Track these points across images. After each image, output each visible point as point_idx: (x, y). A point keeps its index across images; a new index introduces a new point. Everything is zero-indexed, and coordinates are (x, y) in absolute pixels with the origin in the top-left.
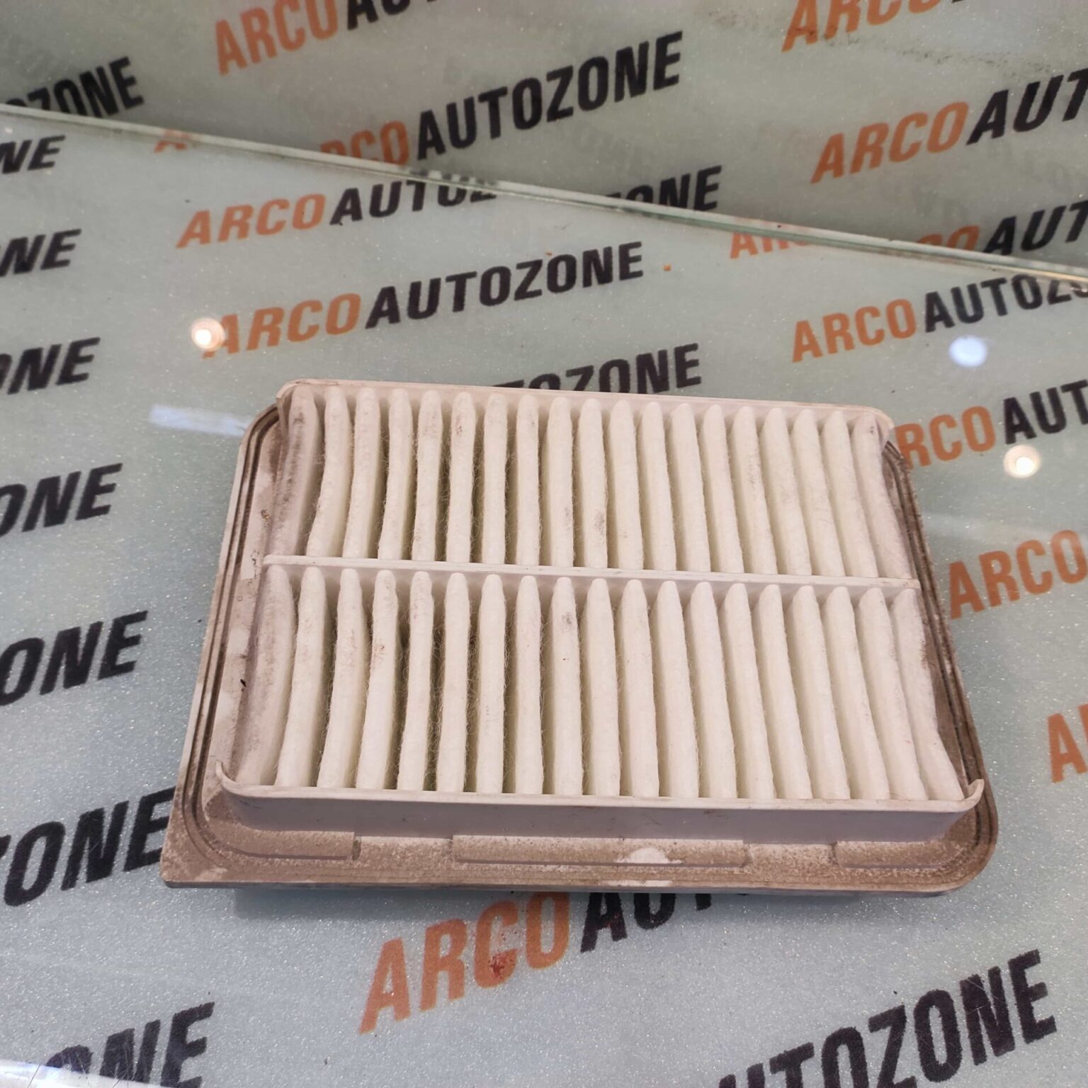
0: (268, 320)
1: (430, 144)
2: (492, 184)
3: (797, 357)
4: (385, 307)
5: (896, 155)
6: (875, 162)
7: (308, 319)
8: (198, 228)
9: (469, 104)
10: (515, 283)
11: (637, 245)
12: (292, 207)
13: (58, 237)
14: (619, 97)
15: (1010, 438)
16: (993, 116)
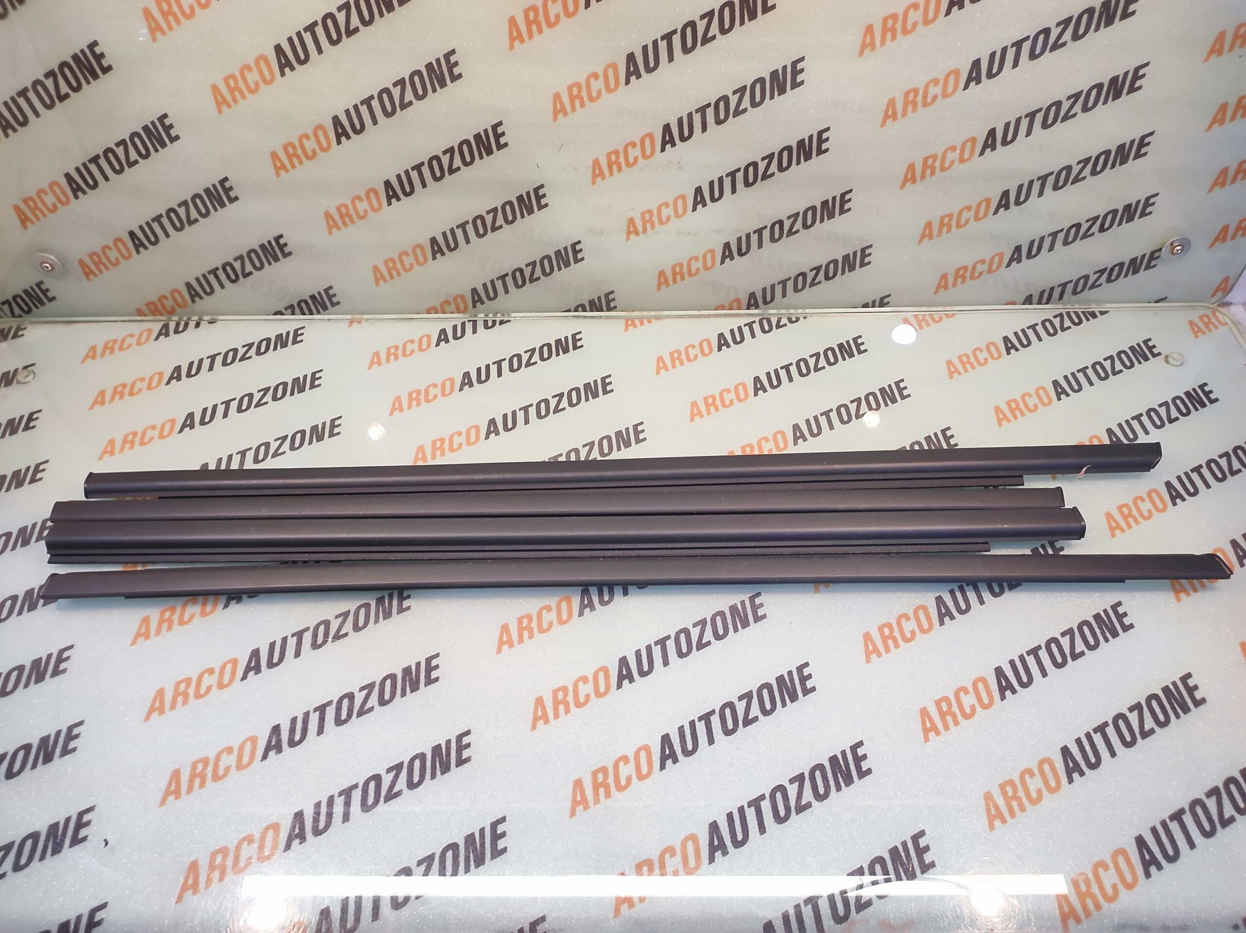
0: (414, 395)
1: (477, 301)
2: (508, 315)
3: (658, 373)
4: (466, 381)
5: (690, 274)
6: (683, 278)
7: (432, 392)
8: (376, 360)
9: (492, 282)
10: (524, 362)
11: (580, 333)
12: (416, 342)
13: (314, 374)
14: (560, 269)
15: (756, 394)
16: (727, 252)
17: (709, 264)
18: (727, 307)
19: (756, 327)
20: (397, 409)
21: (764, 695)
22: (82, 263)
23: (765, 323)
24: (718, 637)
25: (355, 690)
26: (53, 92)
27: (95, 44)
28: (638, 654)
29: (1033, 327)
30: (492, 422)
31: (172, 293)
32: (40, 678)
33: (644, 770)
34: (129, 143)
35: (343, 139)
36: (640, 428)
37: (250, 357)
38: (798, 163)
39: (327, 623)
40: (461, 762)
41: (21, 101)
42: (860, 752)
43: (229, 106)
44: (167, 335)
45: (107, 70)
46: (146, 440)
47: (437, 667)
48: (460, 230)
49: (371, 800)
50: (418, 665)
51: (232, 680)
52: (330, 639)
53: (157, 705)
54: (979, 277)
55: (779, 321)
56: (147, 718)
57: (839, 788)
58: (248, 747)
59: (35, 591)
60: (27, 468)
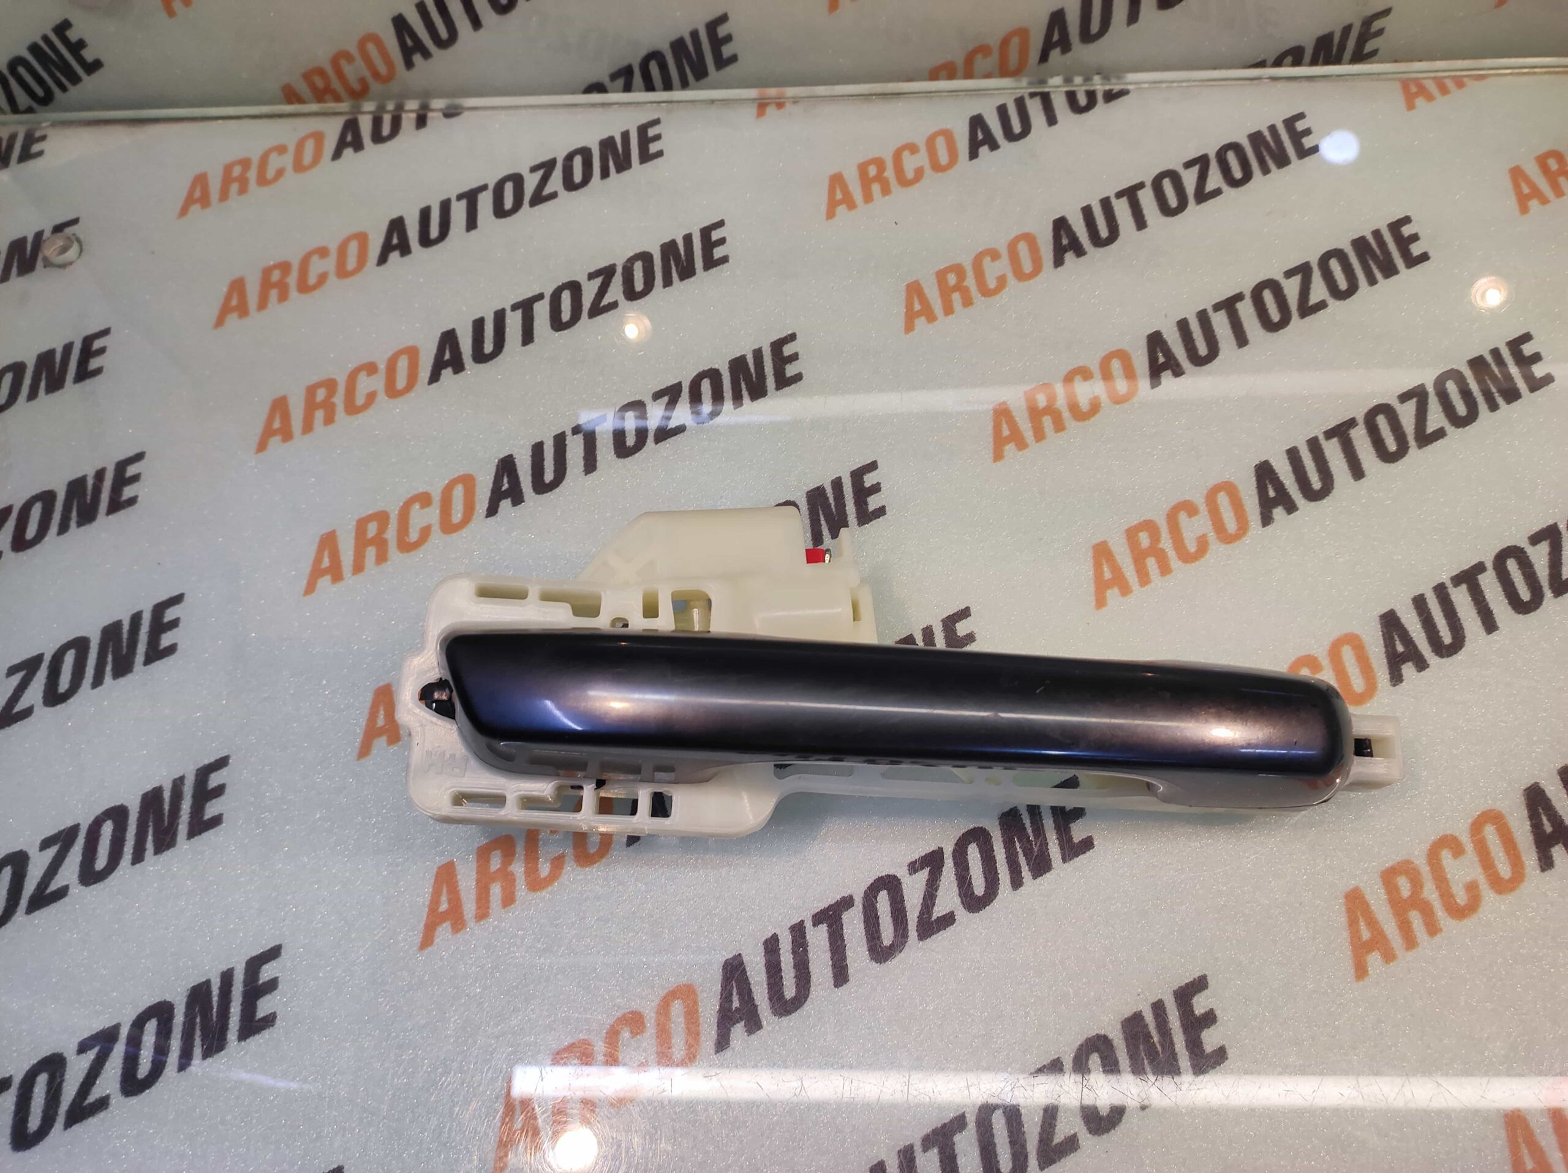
0: (952, 279)
2: (1119, 78)
3: (1524, 208)
4: (1065, 241)
7: (993, 270)
8: (839, 194)
10: (1190, 188)
11: (1301, 116)
12: (923, 149)
13: (706, 232)
20: (919, 314)
30: (1155, 341)
31: (361, 45)
32: (215, 1044)
36: (1528, 349)
37: (553, 196)
39: (890, 884)
44: (358, 146)
46: (360, 400)
47: (1210, 1018)
50: (1158, 1008)
52: (913, 933)
59: (167, 795)
60: (100, 475)
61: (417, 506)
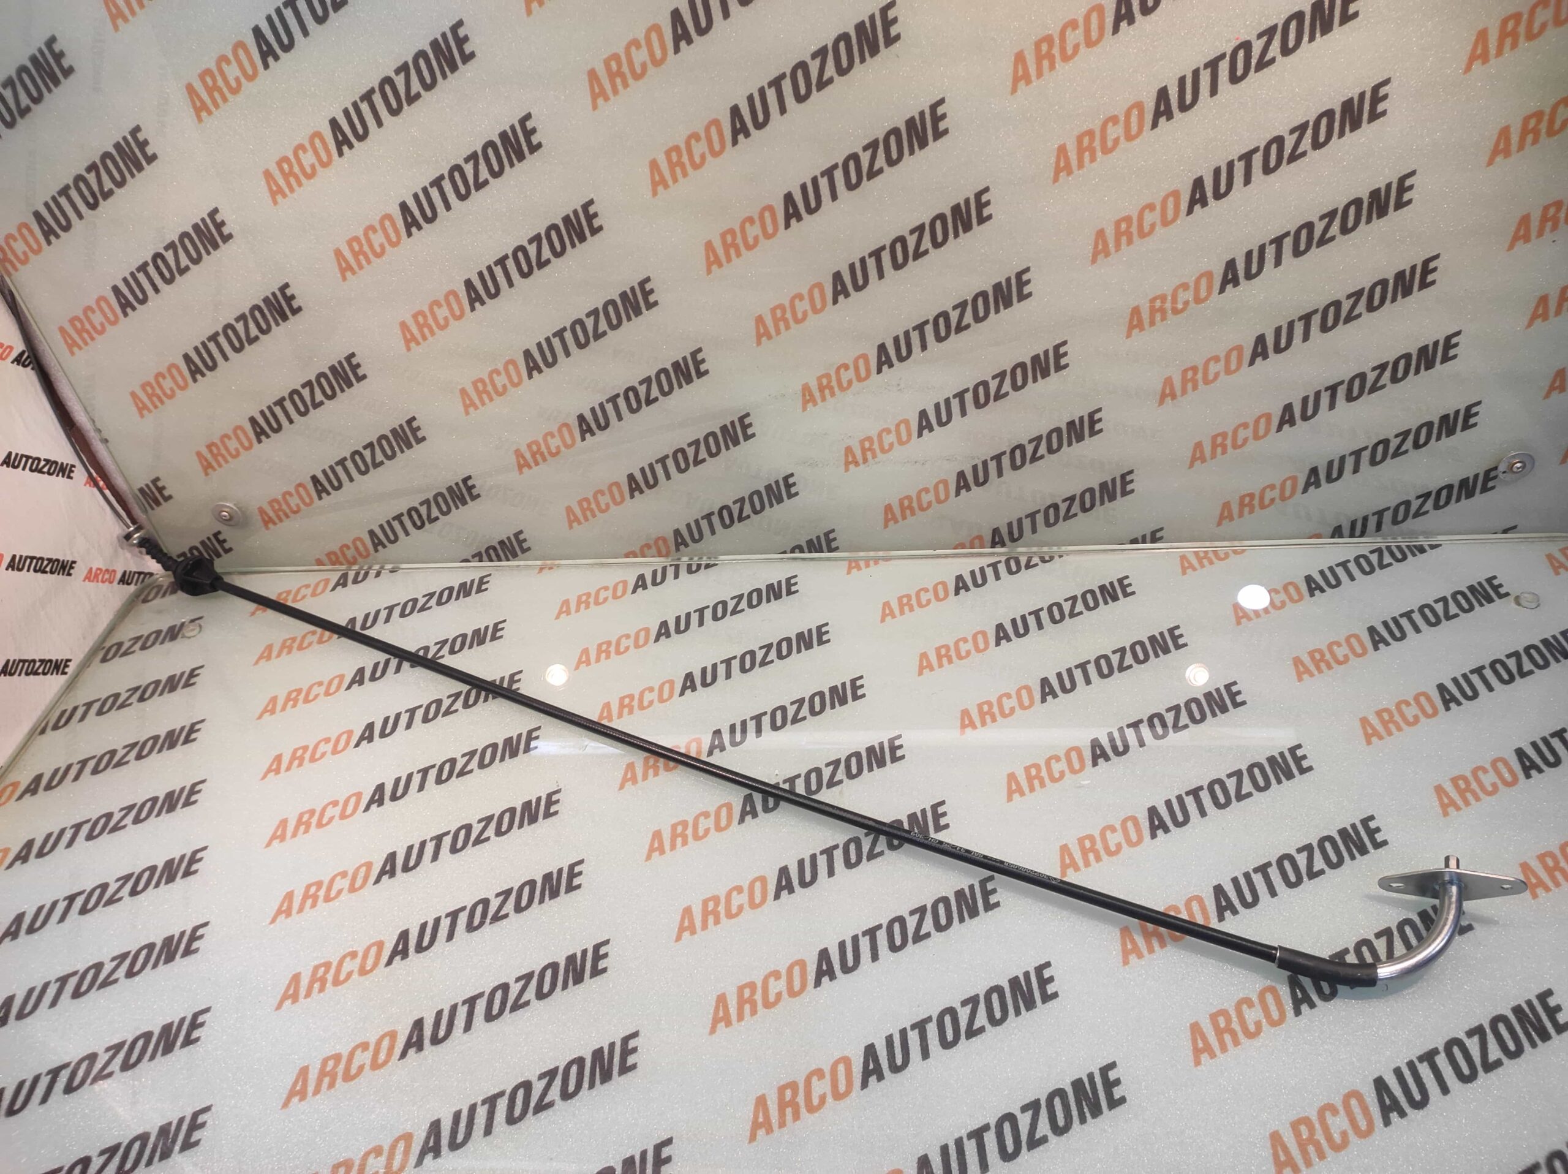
0: (604, 647)
1: (681, 544)
2: (715, 558)
3: (883, 620)
4: (663, 631)
5: (922, 509)
6: (913, 514)
7: (624, 643)
8: (565, 608)
9: (697, 522)
10: (730, 608)
11: (796, 576)
12: (611, 588)
13: (496, 625)
14: (771, 506)
15: (998, 644)
16: (962, 483)
17: (942, 497)
18: (968, 545)
19: (1002, 568)
20: (583, 662)
21: (993, 1000)
22: (261, 511)
23: (1013, 564)
24: (939, 928)
25: (511, 981)
26: (243, 335)
27: (287, 286)
28: (842, 945)
29: (1344, 564)
30: (689, 677)
31: (354, 541)
32: (170, 958)
33: (842, 1088)
34: (315, 385)
35: (535, 373)
36: (859, 683)
37: (430, 608)
38: (1035, 380)
39: (485, 902)
40: (625, 1069)
41: (212, 346)
42: (1112, 1075)
43: (418, 343)
44: (345, 585)
45: (296, 311)
46: (311, 697)
47: (606, 955)
48: (660, 465)
49: (517, 1112)
50: (584, 952)
51: (375, 965)
52: (488, 921)
53: (291, 992)
54: (1269, 506)
55: (1029, 560)
56: (279, 1006)
57: (1083, 1120)
58: (386, 1043)
59: (176, 861)
60: (182, 729)
61: (323, 743)
